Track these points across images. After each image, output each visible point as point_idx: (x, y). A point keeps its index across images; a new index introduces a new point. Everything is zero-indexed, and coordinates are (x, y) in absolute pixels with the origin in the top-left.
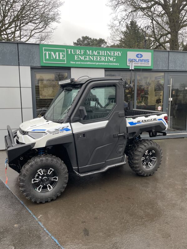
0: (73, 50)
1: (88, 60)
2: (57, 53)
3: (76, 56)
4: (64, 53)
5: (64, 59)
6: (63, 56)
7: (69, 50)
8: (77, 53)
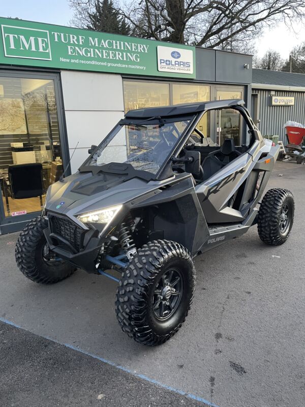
2: (32, 39)
5: (47, 51)
6: (44, 45)
7: (56, 34)
8: (72, 42)
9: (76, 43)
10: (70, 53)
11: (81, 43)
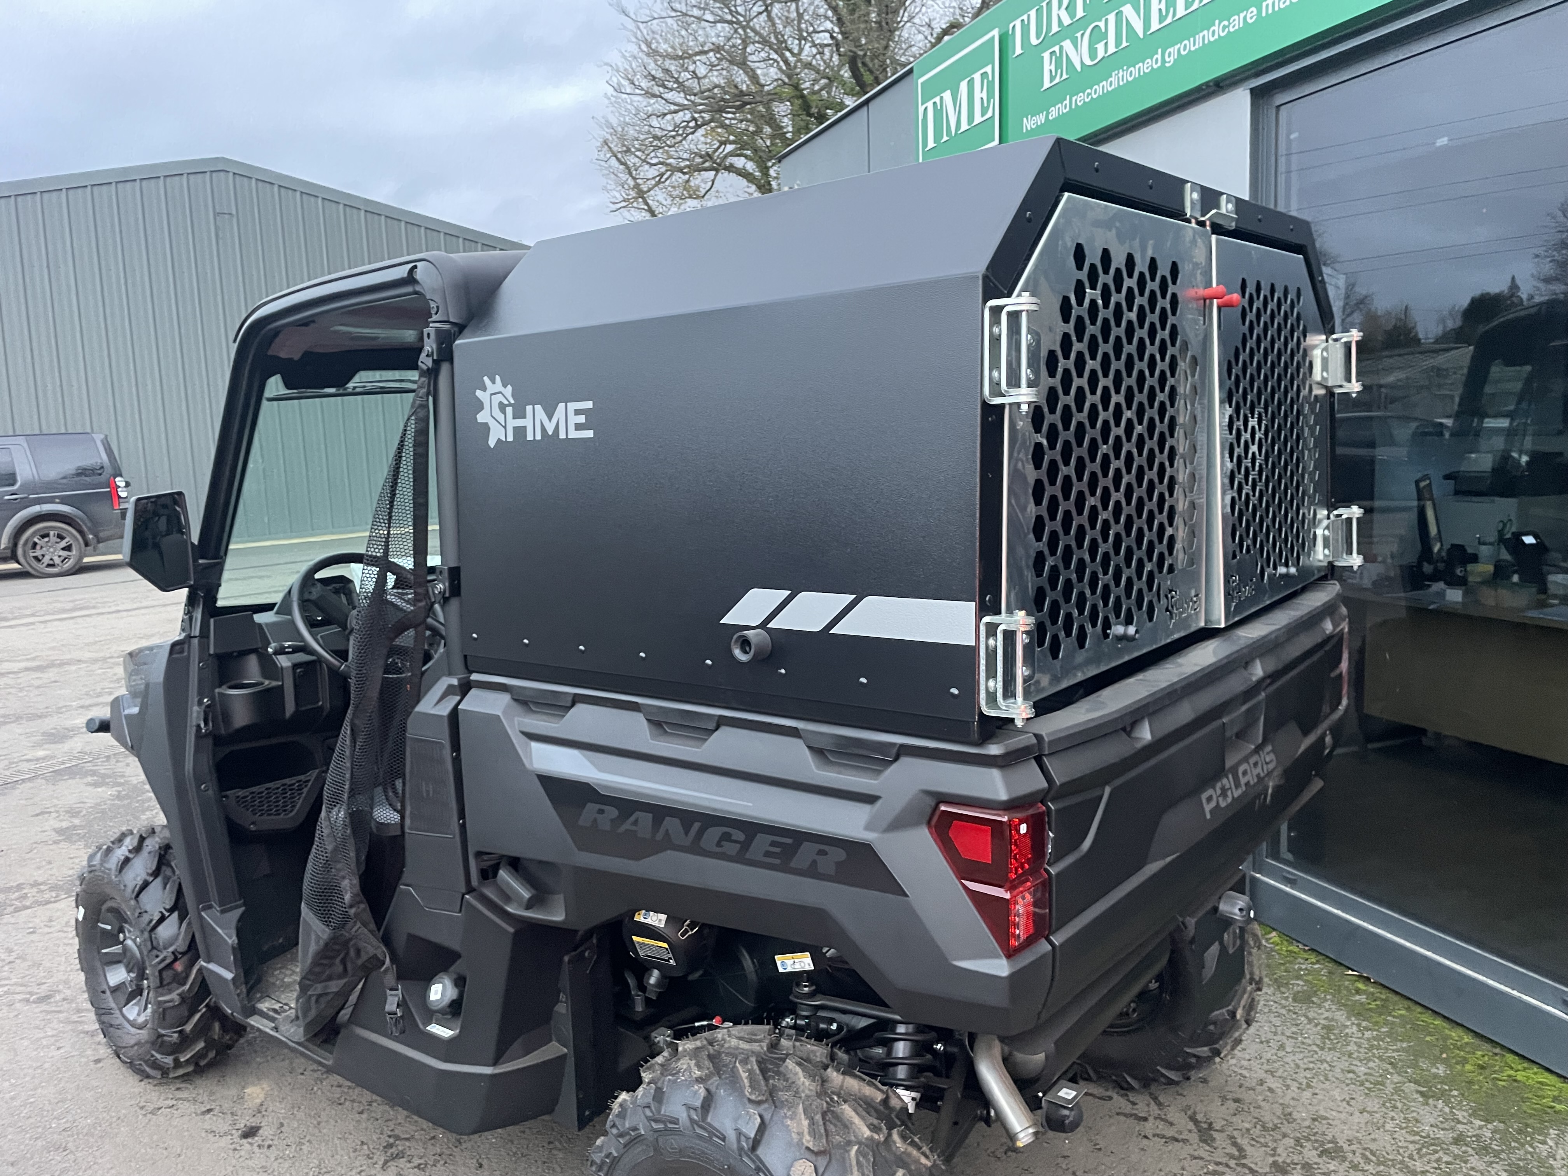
0: (1033, 13)
1: (1112, 49)
2: (964, 85)
3: (1046, 55)
4: (988, 69)
5: (989, 114)
6: (985, 93)
7: (1018, 23)
8: (1055, 28)
9: (1067, 21)
10: (1047, 84)
11: (1080, 13)
